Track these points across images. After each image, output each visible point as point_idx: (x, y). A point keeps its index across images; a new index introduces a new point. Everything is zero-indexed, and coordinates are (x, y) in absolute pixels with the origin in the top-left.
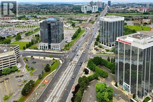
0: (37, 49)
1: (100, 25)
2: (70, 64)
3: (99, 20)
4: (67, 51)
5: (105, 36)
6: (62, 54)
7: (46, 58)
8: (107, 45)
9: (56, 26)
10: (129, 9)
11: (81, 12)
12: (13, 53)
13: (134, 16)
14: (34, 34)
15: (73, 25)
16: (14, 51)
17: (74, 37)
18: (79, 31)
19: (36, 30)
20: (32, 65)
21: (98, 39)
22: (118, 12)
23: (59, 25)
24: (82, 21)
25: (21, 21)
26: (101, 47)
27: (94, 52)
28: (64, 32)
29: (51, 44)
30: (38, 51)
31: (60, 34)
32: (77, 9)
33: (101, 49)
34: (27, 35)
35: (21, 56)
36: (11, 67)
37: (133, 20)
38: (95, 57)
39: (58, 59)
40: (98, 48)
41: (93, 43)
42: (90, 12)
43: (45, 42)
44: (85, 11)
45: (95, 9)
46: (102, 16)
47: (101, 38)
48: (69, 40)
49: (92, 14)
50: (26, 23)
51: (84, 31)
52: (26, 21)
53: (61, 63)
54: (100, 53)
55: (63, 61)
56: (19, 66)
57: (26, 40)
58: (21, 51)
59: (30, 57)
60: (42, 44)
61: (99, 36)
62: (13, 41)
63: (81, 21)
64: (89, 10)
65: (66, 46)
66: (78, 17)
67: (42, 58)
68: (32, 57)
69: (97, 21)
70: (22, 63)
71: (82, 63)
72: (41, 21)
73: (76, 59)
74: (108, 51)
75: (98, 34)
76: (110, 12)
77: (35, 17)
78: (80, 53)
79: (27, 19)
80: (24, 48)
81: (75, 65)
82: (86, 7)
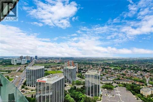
5: (30, 81)
8: (32, 86)
10: (49, 61)
11: (11, 64)
13: (52, 65)
21: (25, 84)
22: (42, 63)
24: (11, 71)
26: (27, 89)
32: (7, 62)
33: (27, 90)
37: (51, 67)
40: (25, 90)
41: (20, 87)
44: (15, 64)
45: (24, 61)
47: (27, 83)
49: (21, 66)
51: (13, 79)
54: (26, 93)
61: (26, 81)
63: (9, 72)
64: (19, 63)
74: (32, 90)
75: (25, 79)
76: (36, 63)
82: (16, 60)
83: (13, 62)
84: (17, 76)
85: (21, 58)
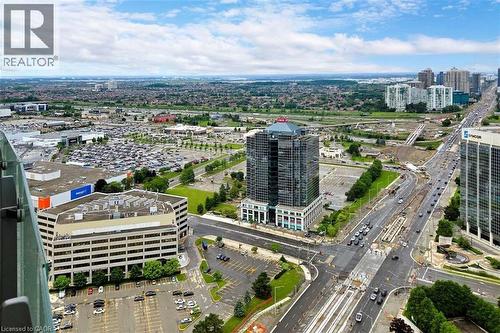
0: (235, 217)
1: (463, 158)
2: (338, 288)
3: (455, 139)
4: (328, 241)
6: (311, 246)
7: (259, 250)
8: (497, 243)
9: (295, 149)
11: (383, 108)
12: (170, 219)
14: (230, 171)
15: (354, 151)
16: (172, 216)
17: (357, 193)
18: (375, 174)
19: (236, 158)
20: (217, 266)
21: (452, 213)
23: (303, 147)
24: (388, 138)
25: (198, 129)
26: (465, 245)
27: (438, 262)
28: (321, 173)
29: (277, 208)
30: (236, 223)
31: (305, 177)
32: (369, 98)
33: (465, 252)
34: (210, 170)
35: (191, 232)
36: (164, 262)
38: (438, 283)
39: (296, 261)
40: (455, 248)
41: (432, 224)
42: (417, 109)
43: (259, 198)
44: (400, 105)
45: (440, 98)
46: (469, 125)
47: (465, 211)
48: (339, 201)
49: (428, 117)
50: (210, 136)
51: (395, 176)
52: (210, 130)
53: (308, 277)
54: (464, 269)
55: (312, 273)
56: (183, 260)
57: (208, 187)
58: (191, 217)
59: (214, 238)
60: (250, 204)
61: (456, 203)
62: (174, 184)
63: (381, 140)
64: (416, 102)
65: (326, 221)
66: (372, 123)
67: (247, 248)
68: (219, 239)
69: (449, 144)
70: (192, 256)
71: (385, 295)
72: (252, 133)
73: (362, 277)
74: (498, 265)
75: (451, 191)
77: (236, 119)
78: (377, 253)
79: (214, 125)
80: (200, 211)
81: (356, 298)
82: (403, 91)
83: (392, 98)
84: (410, 166)
85: (426, 79)
